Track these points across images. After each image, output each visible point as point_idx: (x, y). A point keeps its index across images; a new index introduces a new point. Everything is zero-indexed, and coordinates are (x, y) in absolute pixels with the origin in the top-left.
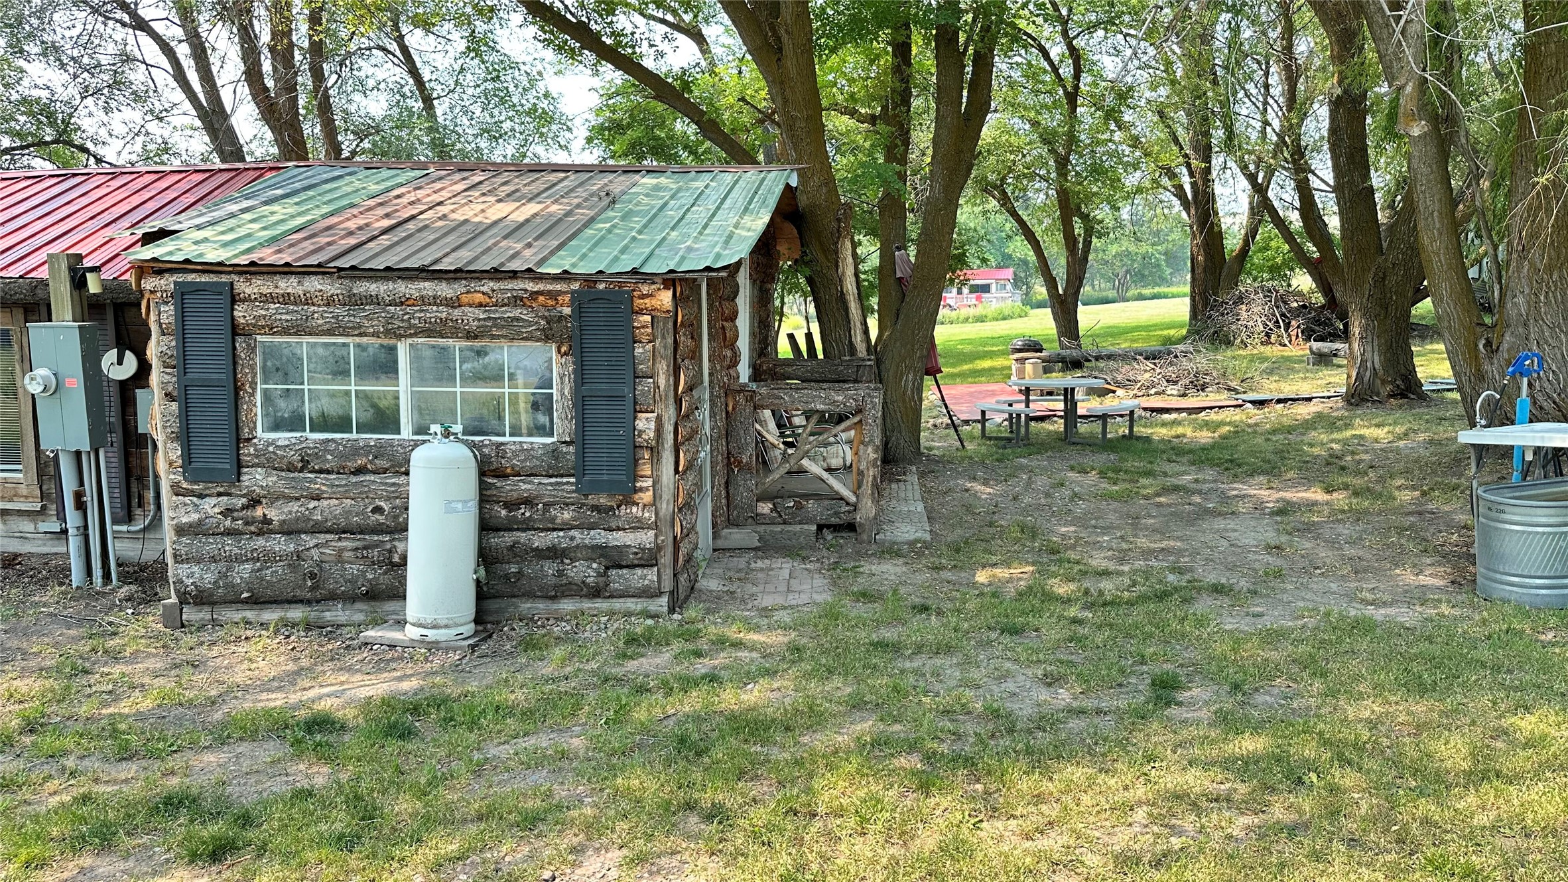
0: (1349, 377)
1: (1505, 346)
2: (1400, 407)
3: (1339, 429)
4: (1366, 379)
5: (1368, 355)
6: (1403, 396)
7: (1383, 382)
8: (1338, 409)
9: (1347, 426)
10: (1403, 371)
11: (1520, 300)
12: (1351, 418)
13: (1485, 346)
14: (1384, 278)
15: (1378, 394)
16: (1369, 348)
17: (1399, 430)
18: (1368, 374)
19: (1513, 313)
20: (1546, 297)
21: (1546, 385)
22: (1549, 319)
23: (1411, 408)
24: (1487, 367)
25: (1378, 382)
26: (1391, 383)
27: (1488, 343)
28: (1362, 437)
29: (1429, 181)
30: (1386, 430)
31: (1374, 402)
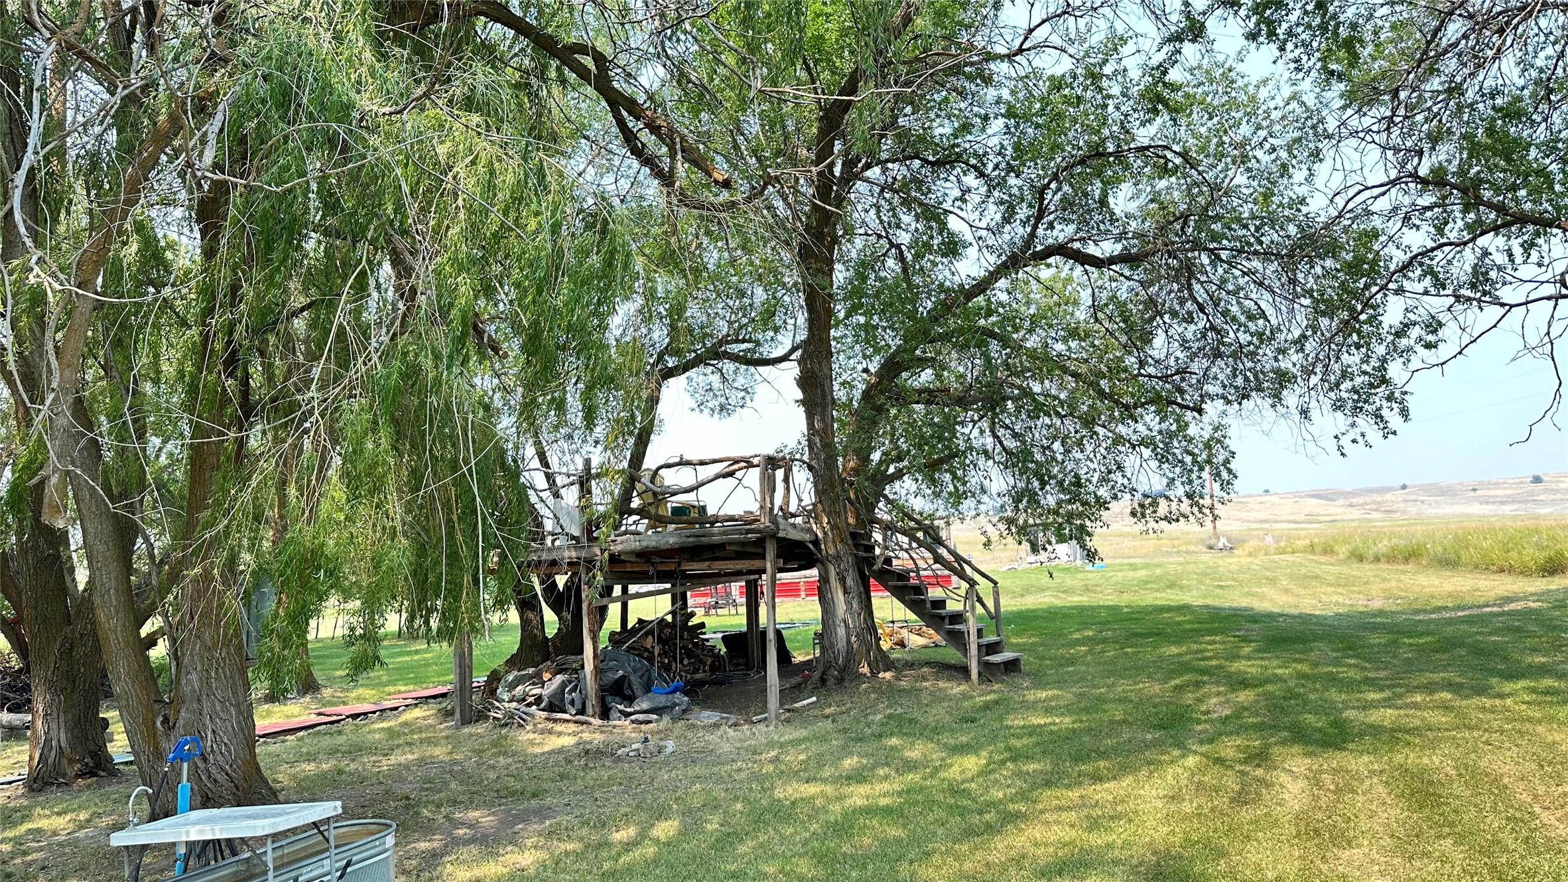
0: (31, 758)
1: (181, 722)
2: (89, 787)
3: (14, 825)
4: (50, 761)
5: (54, 733)
6: (92, 774)
7: (71, 762)
8: (17, 797)
9: (24, 819)
10: (92, 748)
11: (194, 676)
12: (30, 808)
13: (162, 723)
14: (71, 649)
15: (64, 776)
16: (54, 726)
17: (83, 816)
18: (53, 754)
19: (187, 689)
20: (216, 673)
21: (219, 758)
22: (219, 695)
23: (100, 786)
24: (164, 744)
25: (65, 761)
26: (79, 761)
27: (166, 720)
28: (38, 831)
29: (105, 558)
30: (68, 817)
31: (59, 785)
